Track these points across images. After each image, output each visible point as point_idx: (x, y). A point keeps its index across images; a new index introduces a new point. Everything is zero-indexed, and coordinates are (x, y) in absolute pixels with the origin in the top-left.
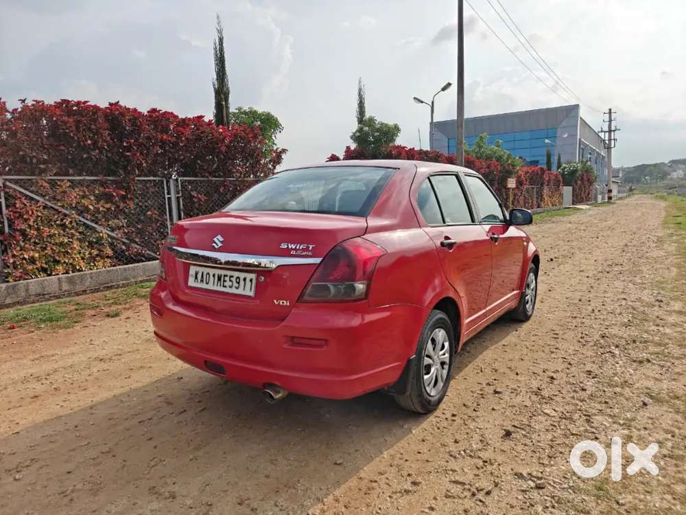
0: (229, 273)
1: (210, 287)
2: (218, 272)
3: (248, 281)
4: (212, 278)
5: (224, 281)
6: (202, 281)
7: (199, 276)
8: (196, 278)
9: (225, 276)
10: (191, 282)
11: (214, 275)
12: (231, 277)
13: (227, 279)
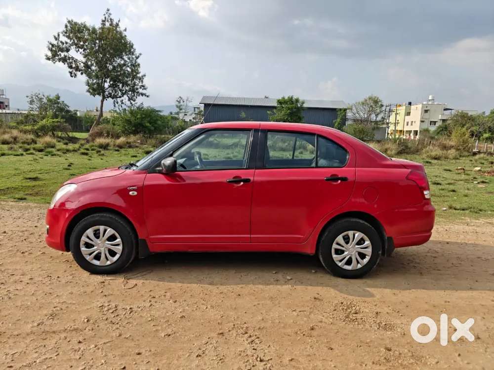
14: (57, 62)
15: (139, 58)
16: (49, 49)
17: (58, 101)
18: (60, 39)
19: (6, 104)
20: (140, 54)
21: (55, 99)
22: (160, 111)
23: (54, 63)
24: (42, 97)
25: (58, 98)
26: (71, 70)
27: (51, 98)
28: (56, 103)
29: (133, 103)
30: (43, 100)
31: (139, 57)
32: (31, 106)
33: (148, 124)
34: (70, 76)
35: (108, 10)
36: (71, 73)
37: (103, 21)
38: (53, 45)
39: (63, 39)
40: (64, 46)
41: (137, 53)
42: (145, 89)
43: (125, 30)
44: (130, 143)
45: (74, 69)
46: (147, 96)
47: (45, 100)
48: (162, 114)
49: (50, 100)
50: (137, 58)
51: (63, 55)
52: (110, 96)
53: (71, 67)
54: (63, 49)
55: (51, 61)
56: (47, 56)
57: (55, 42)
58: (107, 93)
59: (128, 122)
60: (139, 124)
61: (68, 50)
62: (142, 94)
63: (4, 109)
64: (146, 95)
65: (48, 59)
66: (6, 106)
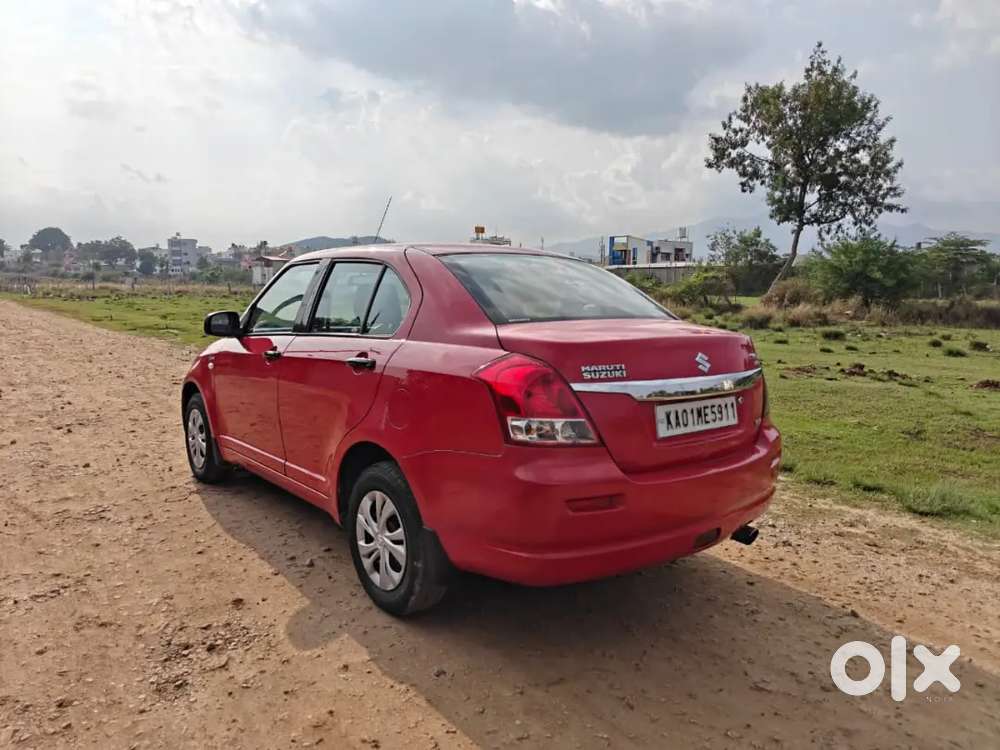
0: (709, 403)
1: (691, 429)
2: (696, 405)
3: (729, 406)
4: (690, 416)
5: (706, 415)
6: (678, 424)
7: (673, 418)
8: (669, 422)
9: (705, 408)
10: (663, 431)
11: (692, 412)
12: (713, 406)
13: (708, 411)
14: (726, 169)
15: (884, 129)
16: (712, 147)
17: (758, 239)
18: (732, 127)
19: (687, 252)
20: (887, 119)
21: (752, 236)
22: (979, 243)
23: (720, 171)
24: (733, 235)
25: (758, 234)
26: (744, 180)
27: (746, 235)
28: (752, 245)
29: (867, 228)
30: (732, 241)
31: (883, 125)
32: (713, 253)
33: (878, 275)
34: (740, 190)
35: (820, 45)
36: (743, 184)
37: (807, 71)
38: (717, 140)
39: (737, 124)
40: (738, 137)
41: (880, 118)
42: (899, 195)
43: (854, 76)
44: (825, 316)
45: (750, 174)
46: (903, 211)
47: (735, 241)
48: (989, 249)
49: (743, 240)
50: (879, 129)
51: (734, 154)
52: (817, 219)
53: (743, 174)
54: (736, 141)
55: (714, 169)
56: (707, 160)
57: (722, 134)
58: (807, 215)
59: (836, 270)
60: (858, 274)
61: (744, 143)
62: (890, 208)
63: (684, 260)
64: (899, 209)
65: (710, 165)
66: (687, 255)
